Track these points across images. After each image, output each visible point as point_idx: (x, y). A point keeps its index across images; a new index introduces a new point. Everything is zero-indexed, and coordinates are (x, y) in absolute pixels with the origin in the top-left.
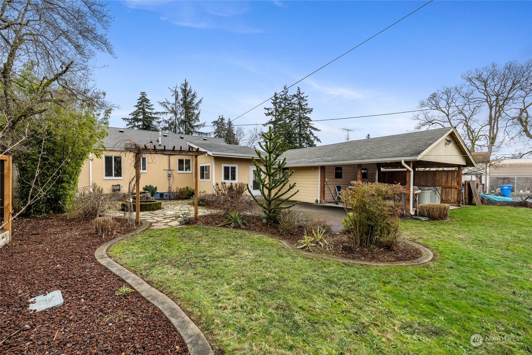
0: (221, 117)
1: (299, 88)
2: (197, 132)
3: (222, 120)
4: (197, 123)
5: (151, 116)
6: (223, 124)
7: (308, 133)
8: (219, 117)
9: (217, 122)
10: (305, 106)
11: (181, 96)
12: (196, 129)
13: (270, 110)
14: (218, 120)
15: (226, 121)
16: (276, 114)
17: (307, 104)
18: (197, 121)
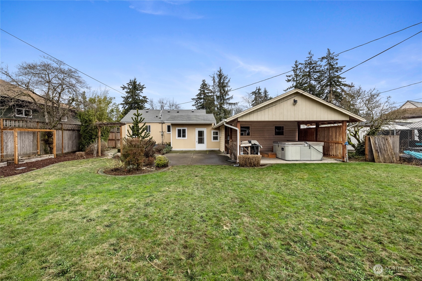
0: (258, 88)
1: (328, 49)
2: (228, 103)
3: (259, 91)
4: (227, 97)
5: (208, 95)
6: (260, 93)
7: (339, 91)
8: (257, 88)
9: (255, 92)
10: (336, 65)
11: (217, 80)
12: (228, 101)
13: (291, 76)
14: (256, 91)
15: (262, 91)
16: (296, 79)
17: (337, 63)
18: (227, 95)
